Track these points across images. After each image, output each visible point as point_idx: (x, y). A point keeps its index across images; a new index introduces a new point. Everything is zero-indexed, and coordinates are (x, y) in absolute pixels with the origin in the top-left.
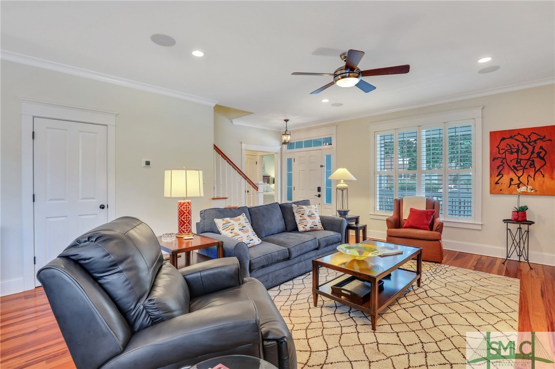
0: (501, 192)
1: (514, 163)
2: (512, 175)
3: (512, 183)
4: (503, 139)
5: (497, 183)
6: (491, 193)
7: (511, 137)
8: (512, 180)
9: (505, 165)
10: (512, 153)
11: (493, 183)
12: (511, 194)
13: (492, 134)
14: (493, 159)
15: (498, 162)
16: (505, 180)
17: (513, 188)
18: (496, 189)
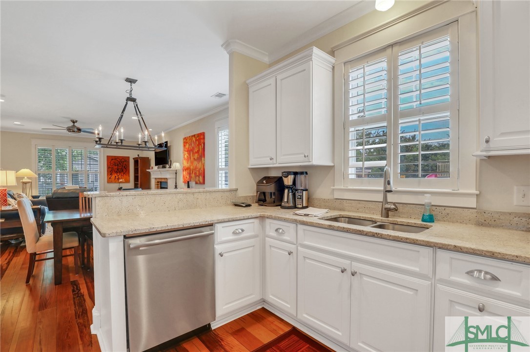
0: (112, 182)
1: (116, 170)
2: (116, 175)
3: (116, 178)
4: (112, 159)
6: (108, 182)
7: (115, 159)
9: (113, 172)
10: (115, 166)
11: (109, 178)
12: (116, 183)
13: (108, 157)
14: (108, 168)
15: (110, 169)
16: (113, 177)
17: (117, 180)
18: (109, 181)
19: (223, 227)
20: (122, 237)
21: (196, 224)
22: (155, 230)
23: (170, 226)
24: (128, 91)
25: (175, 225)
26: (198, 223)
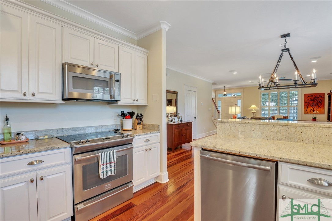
0: (307, 113)
1: (312, 104)
2: (311, 108)
3: (311, 110)
4: (309, 96)
5: (306, 110)
6: (304, 113)
7: (311, 96)
8: (311, 109)
9: (309, 105)
10: (311, 101)
11: (305, 110)
12: (311, 114)
13: (305, 95)
14: (305, 103)
15: (307, 104)
16: (309, 109)
17: (312, 112)
18: (306, 112)
19: (290, 168)
20: (201, 149)
21: (252, 155)
22: (217, 150)
23: (228, 150)
24: (284, 45)
25: (232, 151)
26: (255, 154)
